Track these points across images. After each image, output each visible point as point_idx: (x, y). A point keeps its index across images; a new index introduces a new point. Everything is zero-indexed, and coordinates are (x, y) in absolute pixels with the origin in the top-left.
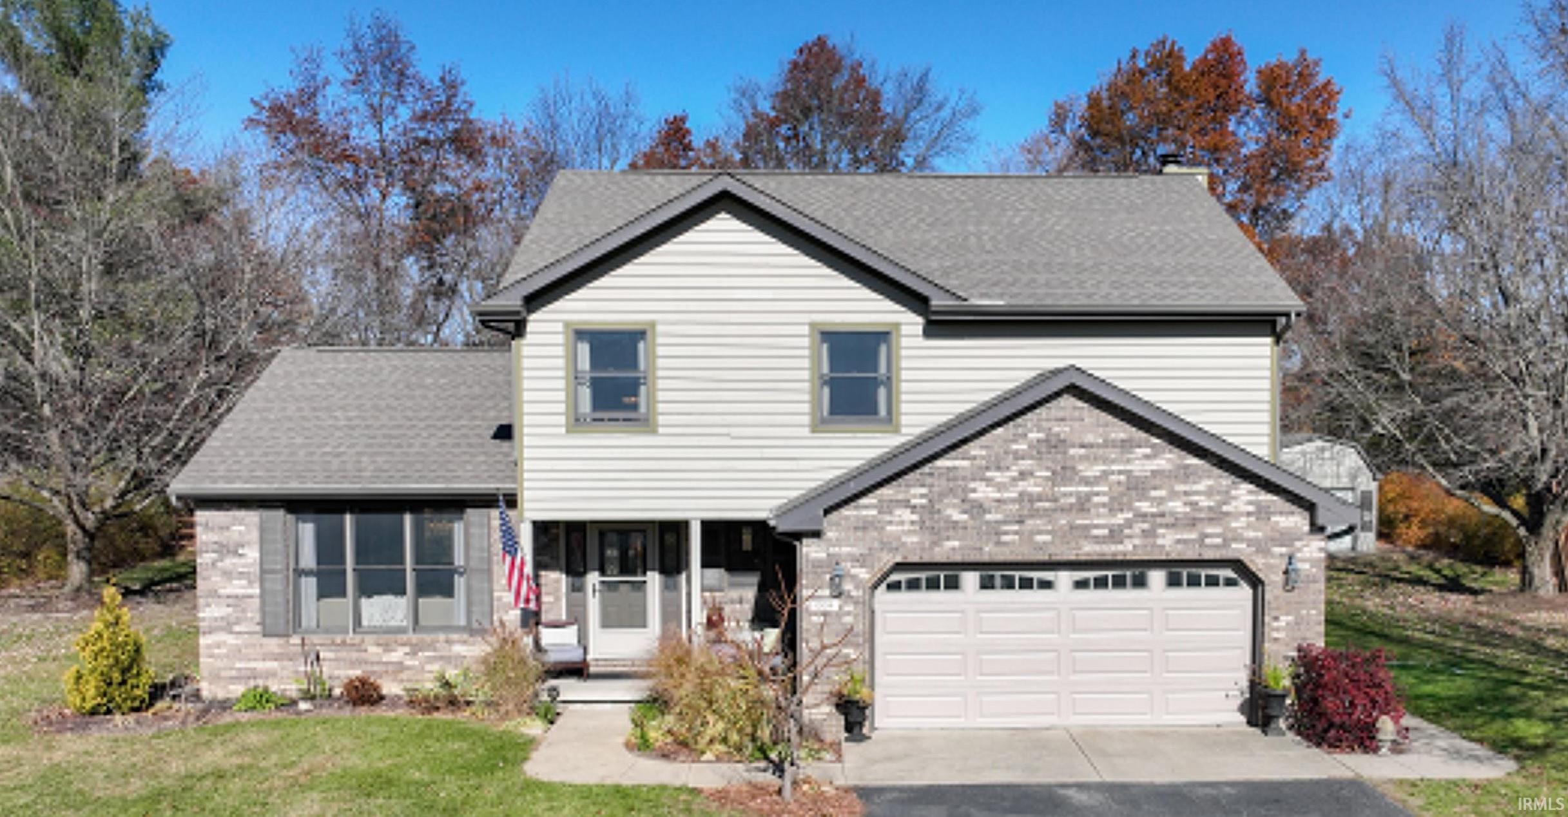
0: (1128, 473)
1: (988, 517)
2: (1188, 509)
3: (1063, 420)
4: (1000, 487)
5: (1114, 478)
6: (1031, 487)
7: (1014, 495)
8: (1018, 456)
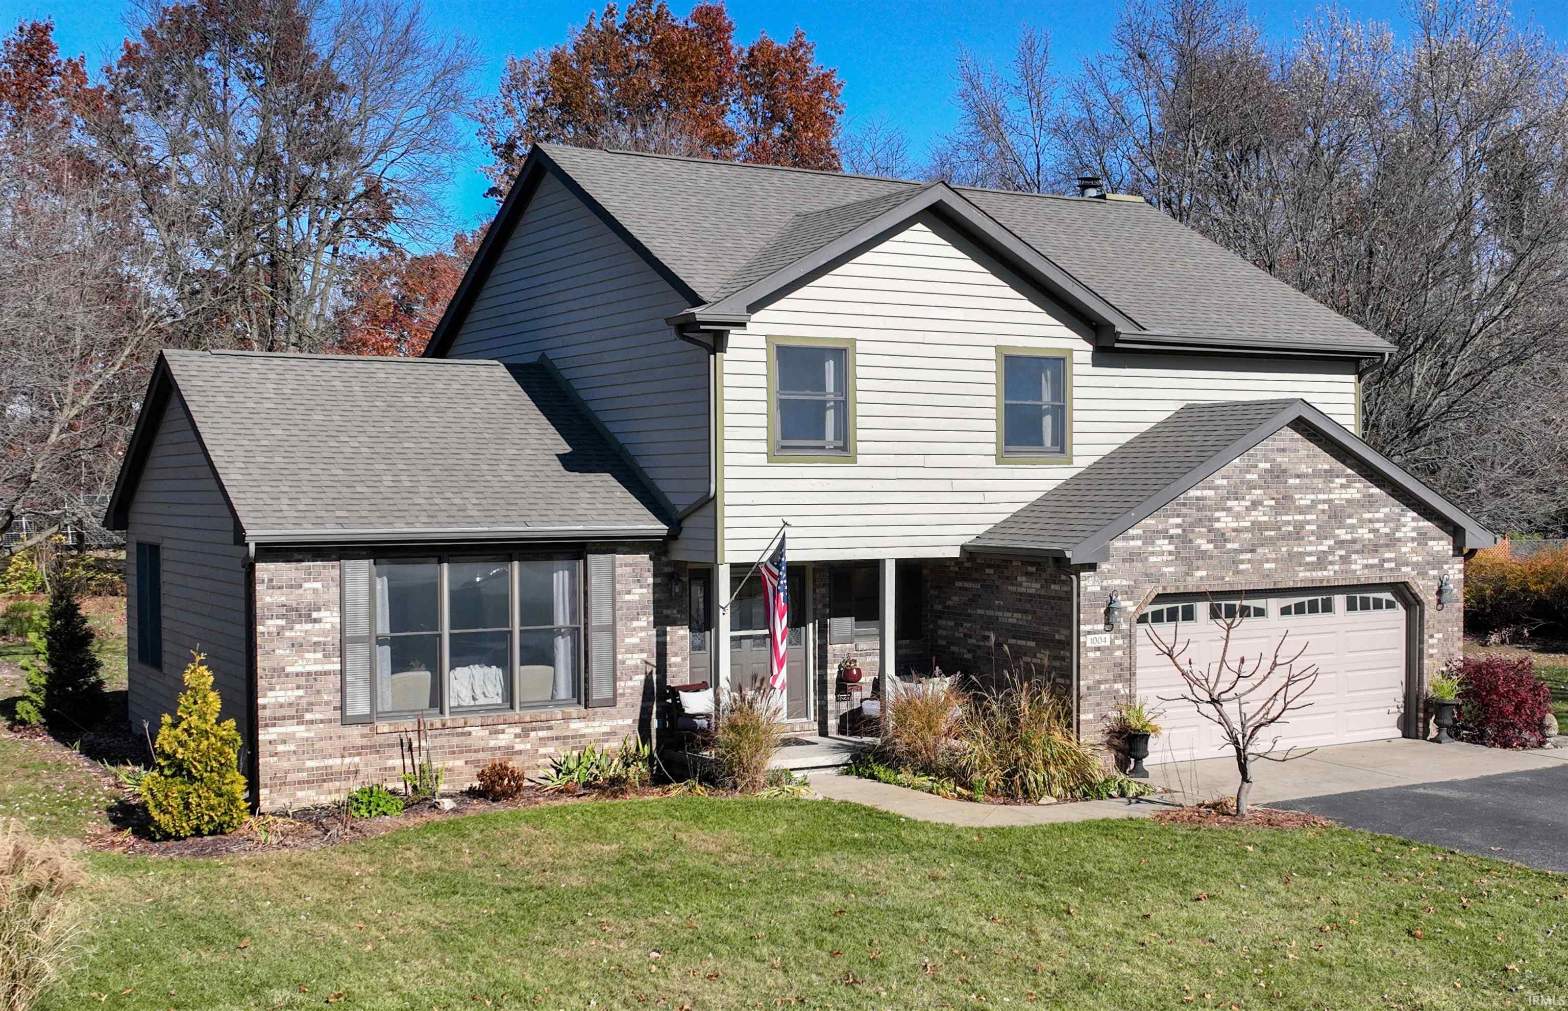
0: (1329, 502)
1: (1229, 546)
2: (1371, 536)
3: (1283, 450)
4: (1238, 517)
5: (1320, 507)
6: (1260, 516)
7: (1248, 524)
8: (1252, 486)
